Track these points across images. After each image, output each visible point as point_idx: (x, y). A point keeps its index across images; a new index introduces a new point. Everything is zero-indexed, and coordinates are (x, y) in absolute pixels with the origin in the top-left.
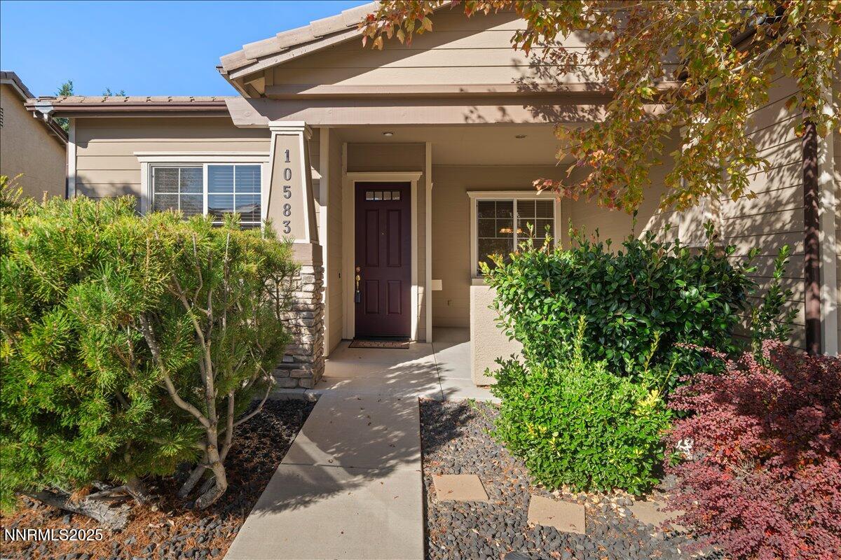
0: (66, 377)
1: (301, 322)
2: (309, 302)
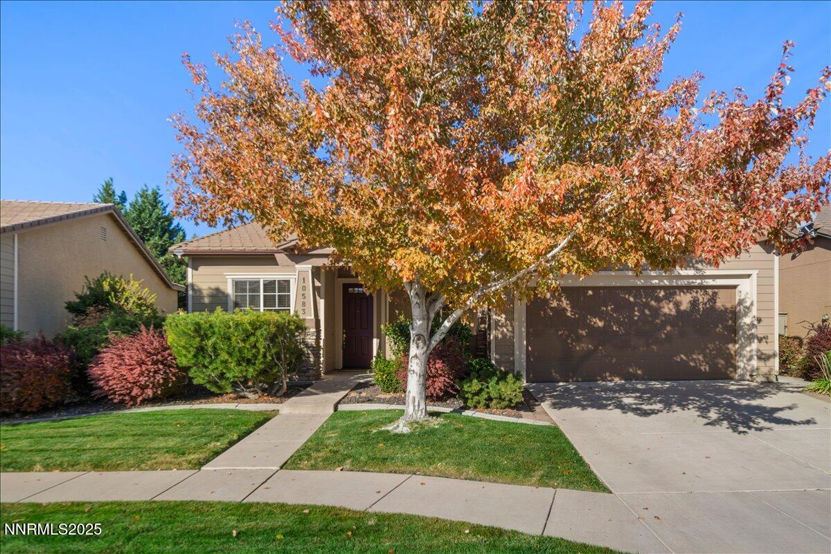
0: (254, 350)
1: (310, 352)
2: (314, 343)
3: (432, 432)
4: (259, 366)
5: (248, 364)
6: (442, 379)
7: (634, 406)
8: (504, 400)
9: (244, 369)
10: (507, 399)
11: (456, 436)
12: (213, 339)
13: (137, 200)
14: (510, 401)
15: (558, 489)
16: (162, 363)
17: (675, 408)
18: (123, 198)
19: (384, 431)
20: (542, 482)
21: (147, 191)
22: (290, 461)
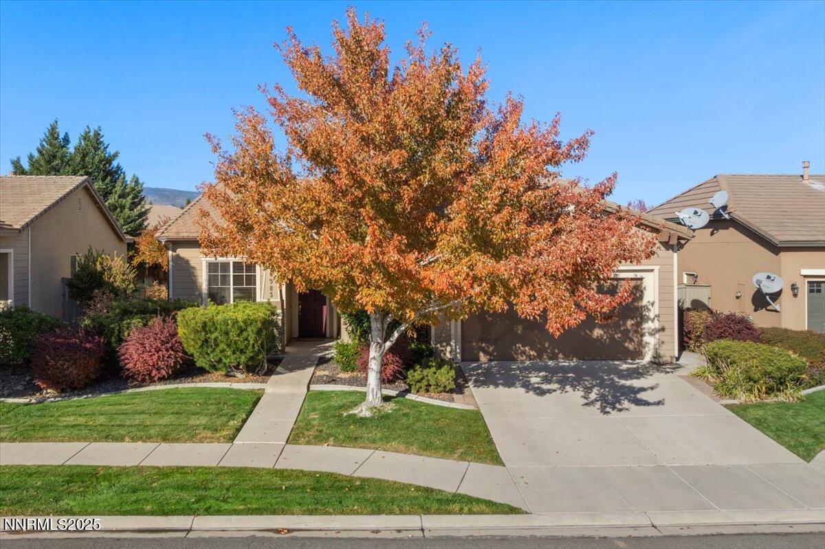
2: (280, 323)
3: (386, 417)
4: (249, 354)
5: (241, 353)
6: (391, 367)
7: (536, 386)
8: (440, 386)
9: (238, 357)
10: (442, 385)
11: (404, 420)
12: (216, 334)
13: (81, 143)
14: (445, 387)
15: (471, 463)
16: (173, 350)
17: (568, 388)
18: (67, 140)
19: (351, 415)
20: (462, 458)
21: (89, 132)
22: (291, 437)
